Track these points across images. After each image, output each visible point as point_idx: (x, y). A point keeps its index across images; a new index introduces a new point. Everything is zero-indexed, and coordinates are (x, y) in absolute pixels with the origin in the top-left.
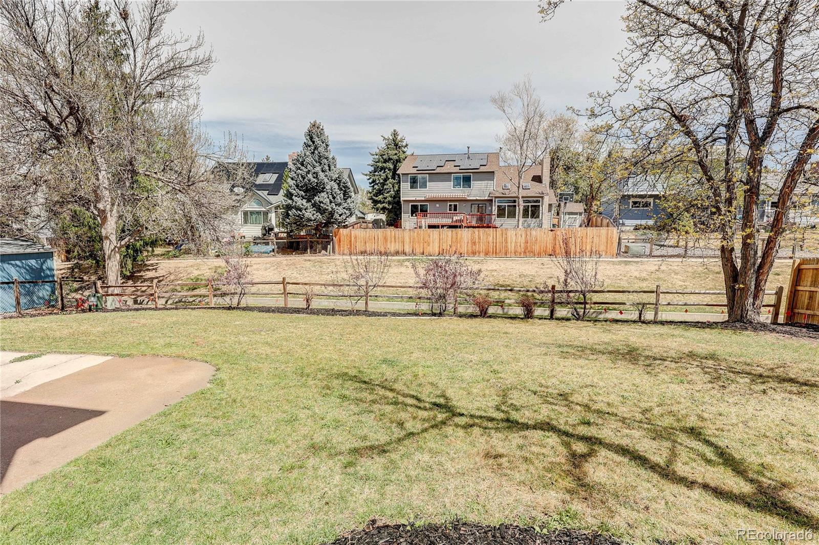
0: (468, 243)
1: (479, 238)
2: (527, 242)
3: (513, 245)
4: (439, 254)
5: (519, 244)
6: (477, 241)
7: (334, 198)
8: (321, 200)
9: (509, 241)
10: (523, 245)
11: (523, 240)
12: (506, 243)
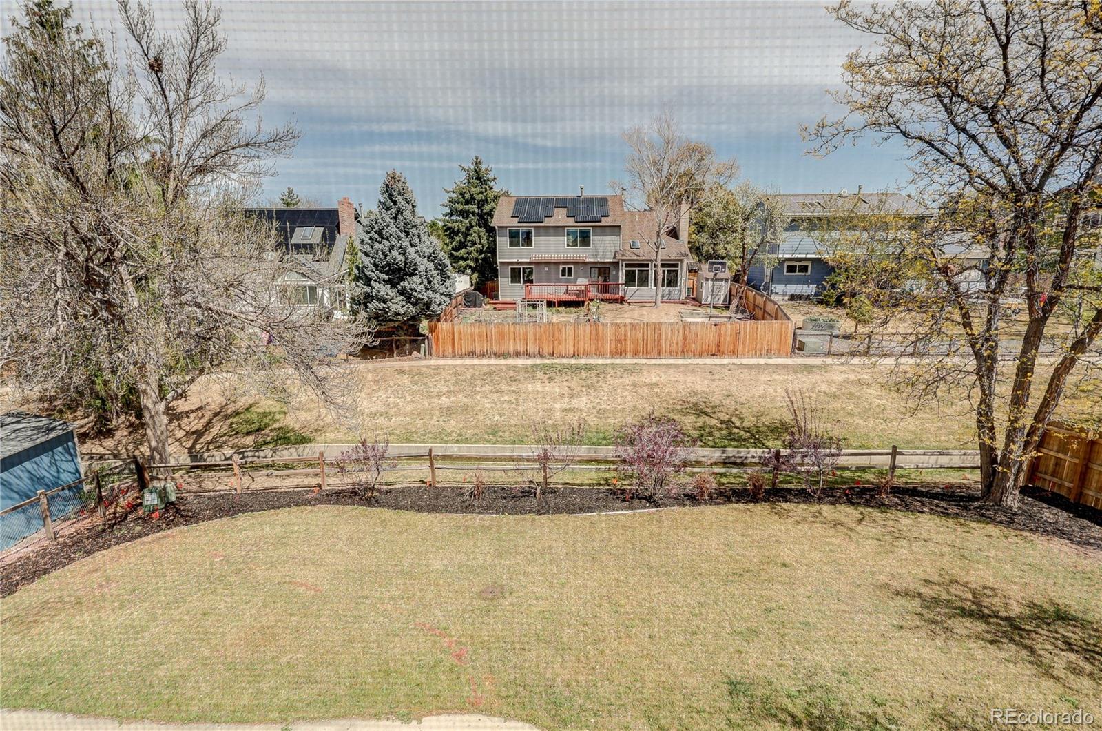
0: (611, 340)
1: (626, 335)
2: (685, 339)
3: (668, 343)
4: (574, 354)
5: (675, 342)
6: (623, 338)
7: (430, 282)
8: (414, 286)
9: (663, 337)
10: (680, 344)
11: (681, 337)
12: (660, 340)
